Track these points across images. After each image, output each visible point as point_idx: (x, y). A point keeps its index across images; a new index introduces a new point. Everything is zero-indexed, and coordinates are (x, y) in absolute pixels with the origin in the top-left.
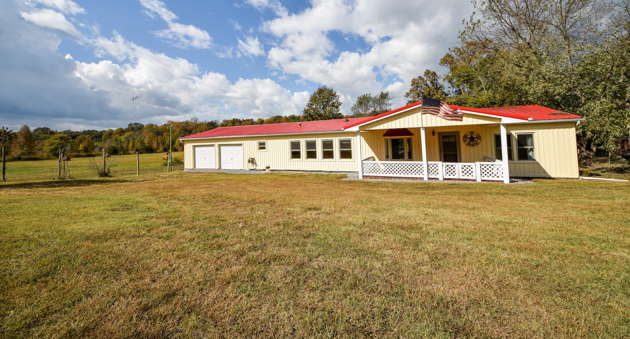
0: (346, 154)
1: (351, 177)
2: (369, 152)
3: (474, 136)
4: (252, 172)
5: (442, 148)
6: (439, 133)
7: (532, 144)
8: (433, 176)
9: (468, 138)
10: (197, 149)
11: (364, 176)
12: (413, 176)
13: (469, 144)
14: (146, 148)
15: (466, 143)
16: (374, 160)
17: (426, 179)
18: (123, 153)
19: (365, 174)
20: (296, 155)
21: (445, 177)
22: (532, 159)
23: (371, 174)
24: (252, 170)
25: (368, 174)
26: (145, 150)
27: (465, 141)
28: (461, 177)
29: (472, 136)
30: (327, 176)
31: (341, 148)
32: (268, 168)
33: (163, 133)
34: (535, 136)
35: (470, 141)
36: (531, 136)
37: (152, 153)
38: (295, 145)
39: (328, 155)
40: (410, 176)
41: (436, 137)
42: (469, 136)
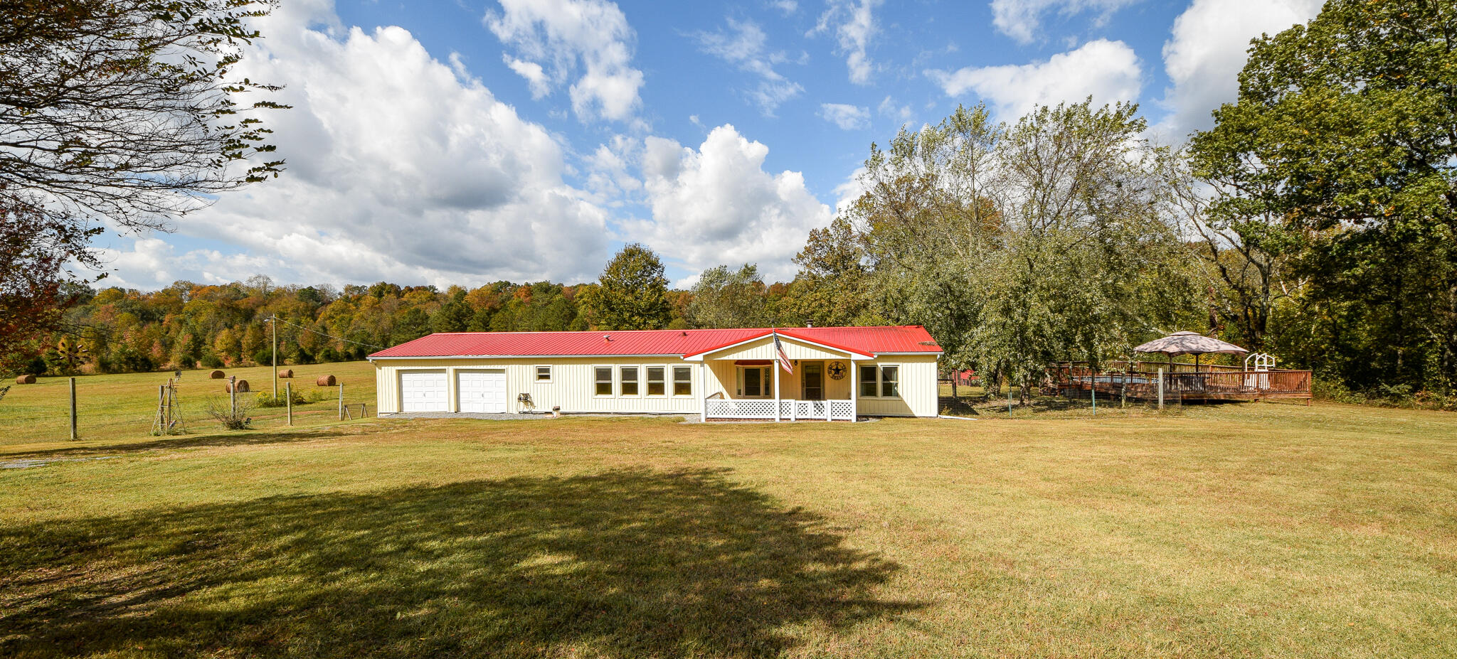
0: (683, 388)
1: (689, 420)
2: (715, 385)
3: (840, 368)
4: (527, 417)
5: (804, 385)
6: (802, 362)
7: (897, 379)
8: (786, 417)
9: (834, 370)
10: (405, 377)
11: (707, 419)
12: (765, 416)
13: (834, 377)
14: (130, 358)
15: (831, 378)
16: (722, 397)
17: (777, 420)
18: (61, 370)
19: (709, 416)
20: (604, 389)
21: (798, 417)
22: (897, 395)
23: (716, 416)
24: (525, 413)
25: (713, 416)
26: (126, 363)
27: (829, 373)
28: (813, 417)
29: (837, 368)
30: (658, 419)
31: (676, 378)
32: (558, 409)
33: (162, 314)
34: (900, 369)
35: (835, 373)
36: (895, 369)
37: (148, 371)
38: (603, 375)
39: (656, 389)
40: (761, 416)
41: (799, 367)
42: (835, 367)
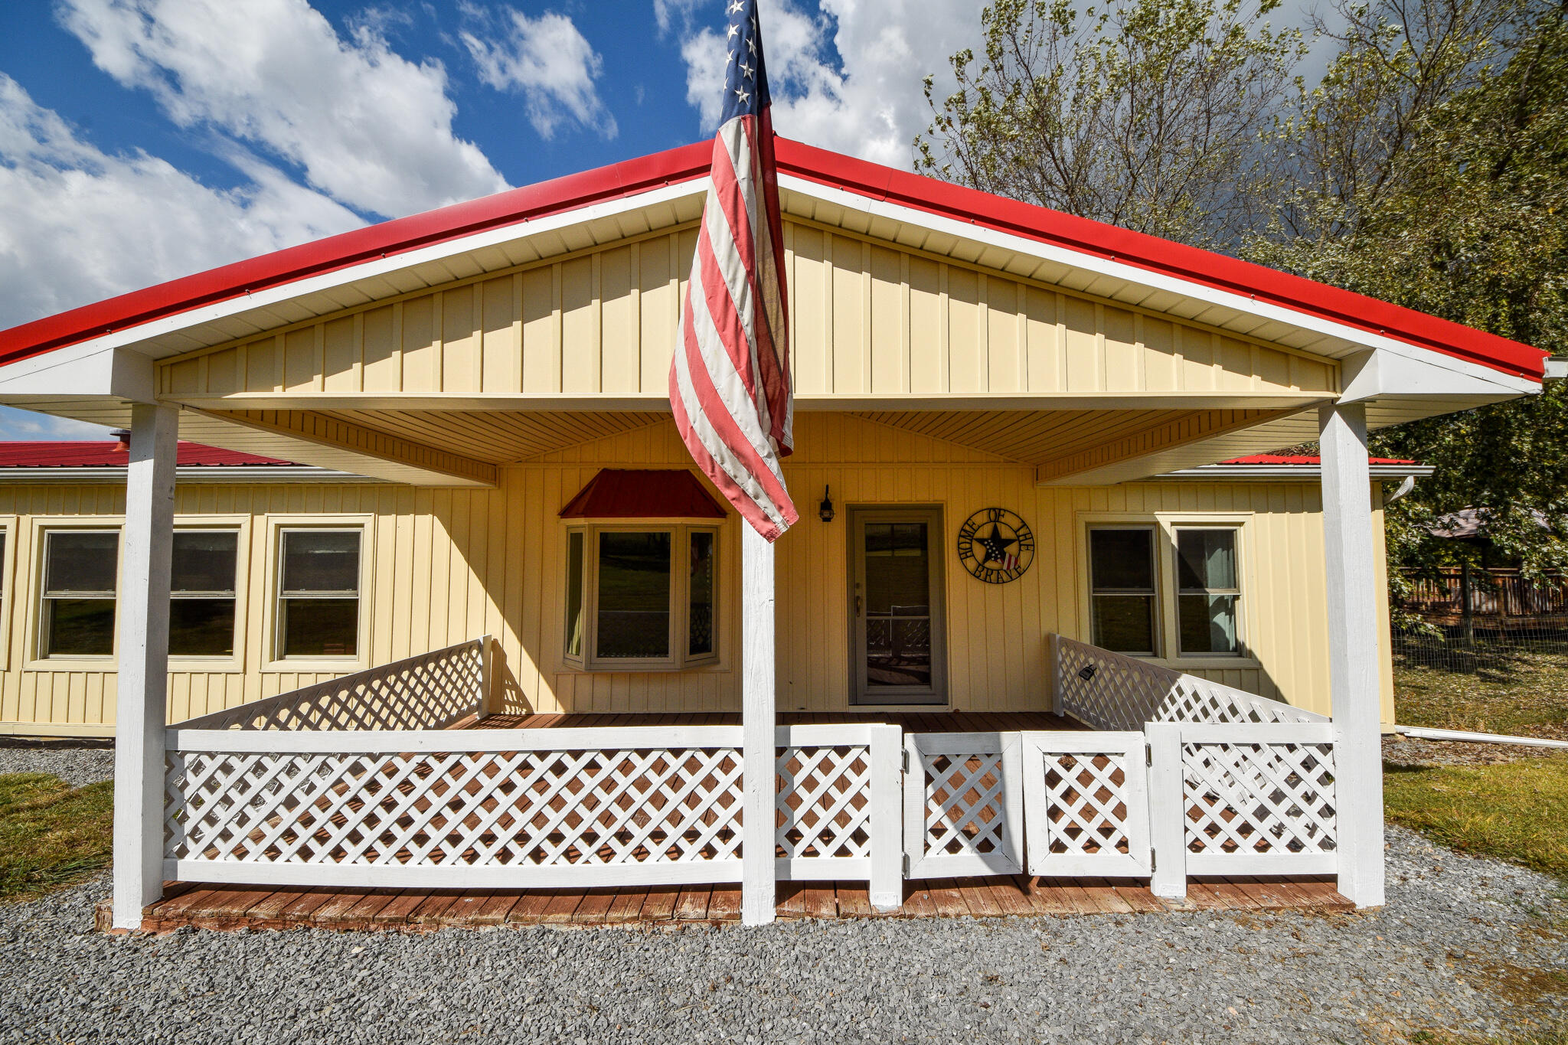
3: (1005, 533)
5: (862, 592)
6: (853, 510)
7: (1232, 580)
9: (981, 541)
13: (982, 574)
15: (971, 564)
17: (760, 897)
27: (964, 554)
29: (995, 532)
34: (1244, 541)
35: (987, 557)
36: (1225, 539)
41: (838, 529)
42: (985, 532)
